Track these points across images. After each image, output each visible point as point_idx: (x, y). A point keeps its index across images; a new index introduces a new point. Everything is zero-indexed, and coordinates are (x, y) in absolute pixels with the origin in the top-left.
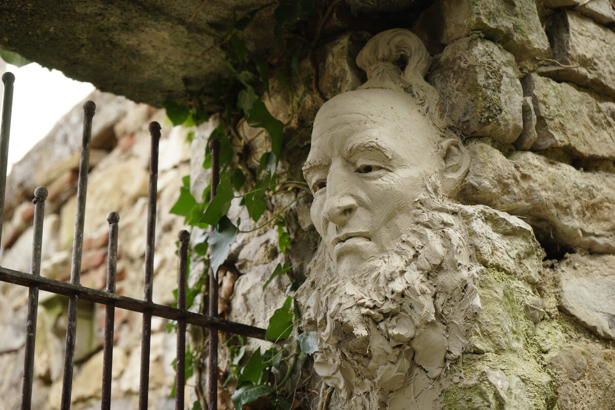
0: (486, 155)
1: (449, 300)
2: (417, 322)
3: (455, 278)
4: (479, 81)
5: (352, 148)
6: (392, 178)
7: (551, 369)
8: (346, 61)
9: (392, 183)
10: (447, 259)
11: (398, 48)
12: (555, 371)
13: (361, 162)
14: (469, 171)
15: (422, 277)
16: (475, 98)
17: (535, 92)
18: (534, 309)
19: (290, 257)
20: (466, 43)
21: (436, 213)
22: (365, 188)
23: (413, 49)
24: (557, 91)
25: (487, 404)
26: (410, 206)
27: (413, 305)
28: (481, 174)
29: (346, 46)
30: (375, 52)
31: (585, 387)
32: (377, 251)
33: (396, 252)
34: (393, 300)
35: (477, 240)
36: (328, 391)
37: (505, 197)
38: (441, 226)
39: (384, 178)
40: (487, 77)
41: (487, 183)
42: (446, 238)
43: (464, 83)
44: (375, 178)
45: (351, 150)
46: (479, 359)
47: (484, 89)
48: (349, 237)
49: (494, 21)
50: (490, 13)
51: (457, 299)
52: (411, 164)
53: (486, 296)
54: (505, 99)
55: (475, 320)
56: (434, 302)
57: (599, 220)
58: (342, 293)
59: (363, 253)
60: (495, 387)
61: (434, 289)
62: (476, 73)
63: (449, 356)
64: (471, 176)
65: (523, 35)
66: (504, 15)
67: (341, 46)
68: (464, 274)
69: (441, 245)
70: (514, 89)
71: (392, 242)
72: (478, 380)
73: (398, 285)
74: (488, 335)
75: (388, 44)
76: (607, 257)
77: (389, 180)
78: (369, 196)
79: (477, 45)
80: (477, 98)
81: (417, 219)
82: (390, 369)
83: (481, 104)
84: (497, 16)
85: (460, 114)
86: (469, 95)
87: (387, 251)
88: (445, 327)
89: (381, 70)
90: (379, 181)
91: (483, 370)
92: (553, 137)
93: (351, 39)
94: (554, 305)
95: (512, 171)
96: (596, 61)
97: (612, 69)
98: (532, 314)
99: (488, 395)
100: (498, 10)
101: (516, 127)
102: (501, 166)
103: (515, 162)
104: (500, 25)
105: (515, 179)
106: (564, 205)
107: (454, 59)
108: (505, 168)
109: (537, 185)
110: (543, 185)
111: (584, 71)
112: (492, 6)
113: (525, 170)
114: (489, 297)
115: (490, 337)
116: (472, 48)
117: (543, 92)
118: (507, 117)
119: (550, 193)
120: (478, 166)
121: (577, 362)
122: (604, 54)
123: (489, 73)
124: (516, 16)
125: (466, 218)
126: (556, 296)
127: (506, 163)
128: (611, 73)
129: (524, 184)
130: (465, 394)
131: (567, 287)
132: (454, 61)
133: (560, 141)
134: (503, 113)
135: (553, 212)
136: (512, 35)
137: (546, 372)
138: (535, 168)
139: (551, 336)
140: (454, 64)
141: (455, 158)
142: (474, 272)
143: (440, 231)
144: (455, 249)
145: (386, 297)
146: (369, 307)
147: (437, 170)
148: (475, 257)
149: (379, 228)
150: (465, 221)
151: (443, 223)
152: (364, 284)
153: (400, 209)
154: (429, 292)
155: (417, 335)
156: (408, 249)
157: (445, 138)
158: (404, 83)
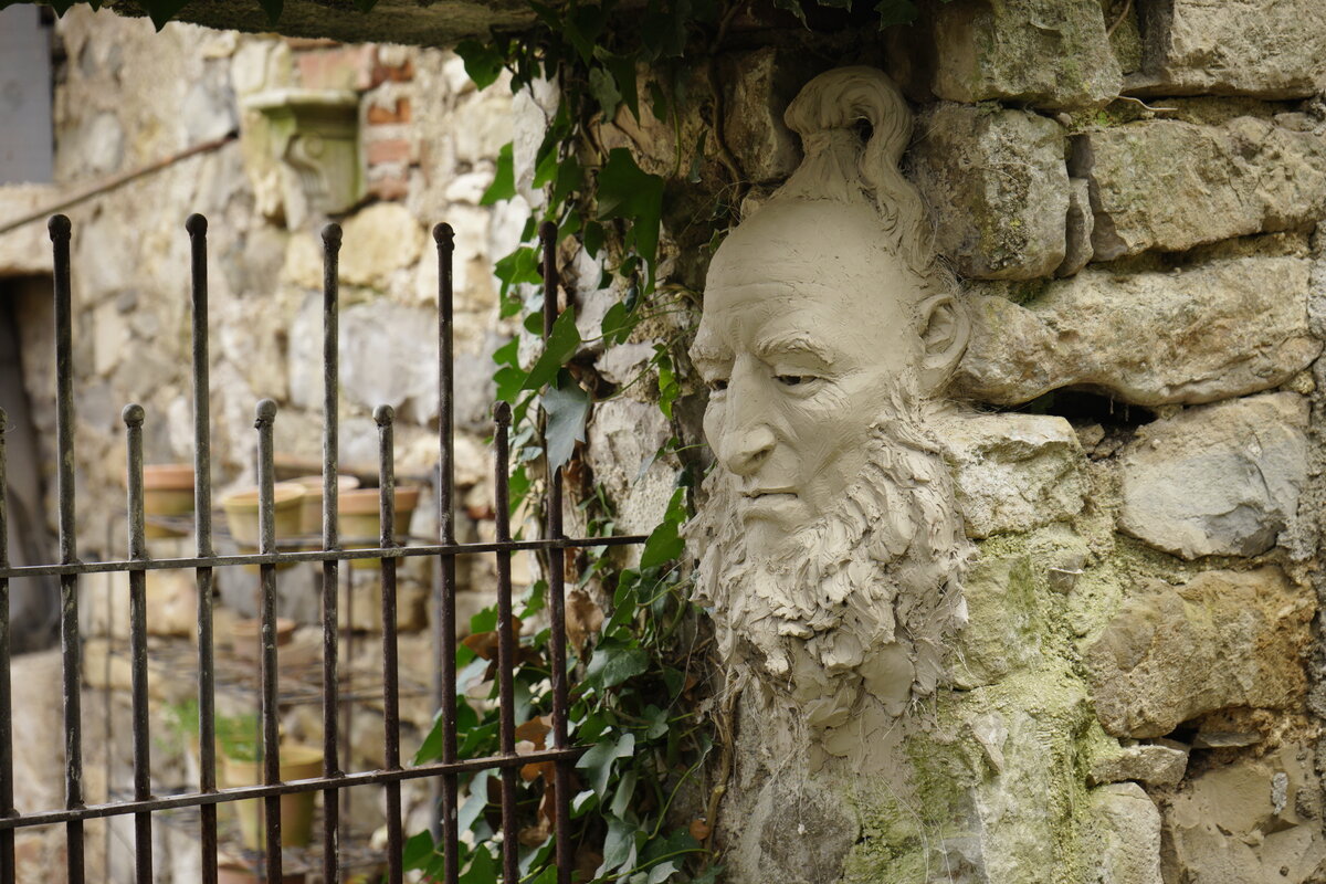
0: (997, 319)
1: (917, 606)
2: (867, 646)
3: (929, 573)
4: (987, 198)
5: (767, 346)
6: (832, 397)
7: (1089, 664)
8: (767, 110)
9: (833, 407)
10: (916, 543)
11: (855, 106)
12: (1096, 666)
13: (783, 370)
15: (876, 572)
16: (981, 224)
17: (1095, 172)
18: (1065, 574)
19: (678, 421)
20: (969, 121)
21: (903, 450)
22: (790, 414)
23: (881, 113)
24: (1137, 153)
25: (970, 773)
26: (863, 436)
27: (860, 618)
28: (986, 355)
29: (768, 77)
30: (815, 114)
31: (1148, 673)
32: (808, 516)
33: (838, 516)
34: (829, 612)
35: (966, 506)
37: (1029, 383)
38: (910, 483)
39: (818, 396)
40: (1002, 192)
41: (996, 371)
42: (915, 506)
43: (964, 195)
44: (804, 397)
45: (765, 349)
46: (962, 700)
47: (995, 212)
48: (760, 494)
49: (1020, 78)
50: (1013, 68)
51: (931, 605)
52: (866, 364)
53: (978, 596)
54: (1035, 216)
55: (958, 641)
56: (894, 609)
57: (1203, 353)
58: (750, 591)
59: (784, 522)
60: (984, 747)
61: (895, 590)
62: (985, 182)
63: (915, 687)
64: (970, 358)
65: (1074, 88)
66: (1040, 58)
67: (761, 75)
68: (944, 565)
69: (908, 520)
70: (1053, 187)
71: (831, 498)
72: (958, 736)
73: (837, 589)
74: (975, 661)
75: (838, 100)
76: (1211, 412)
77: (827, 401)
78: (795, 427)
79: (987, 130)
80: (984, 225)
81: (873, 457)
82: (825, 705)
83: (990, 237)
84: (1026, 67)
85: (957, 243)
86: (972, 218)
88: (911, 646)
89: (826, 146)
90: (811, 404)
91: (967, 722)
92: (1123, 242)
93: (775, 62)
94: (1107, 533)
95: (1041, 338)
96: (1224, 50)
97: (1254, 53)
98: (1061, 583)
99: (972, 759)
100: (1029, 56)
101: (1053, 258)
102: (1022, 336)
103: (1052, 314)
104: (1031, 82)
105: (1047, 348)
106: (1137, 359)
107: (948, 143)
108: (1029, 337)
109: (1086, 345)
110: (1099, 340)
111: (1198, 77)
112: (1018, 54)
113: (1067, 322)
114: (984, 595)
115: (981, 663)
116: (979, 134)
117: (1109, 166)
118: (1036, 248)
119: (1110, 349)
120: (983, 340)
121: (1136, 637)
122: (1239, 31)
123: (1005, 184)
124: (1063, 54)
125: (952, 464)
126: (1114, 513)
127: (1031, 327)
128: (1251, 62)
129: (1063, 350)
130: (938, 752)
131: (1132, 491)
132: (949, 147)
133: (1137, 245)
134: (1029, 244)
135: (1117, 375)
136: (1053, 94)
137: (1078, 674)
138: (1085, 313)
139: (1094, 603)
140: (949, 153)
141: (943, 327)
142: (959, 560)
143: (908, 492)
144: (929, 527)
145: (818, 605)
146: (791, 620)
147: (911, 359)
148: (963, 532)
149: (810, 481)
150: (950, 469)
151: (912, 478)
152: (785, 575)
153: (845, 447)
154: (886, 595)
155: (866, 661)
156: (857, 516)
157: (929, 290)
158: (861, 177)
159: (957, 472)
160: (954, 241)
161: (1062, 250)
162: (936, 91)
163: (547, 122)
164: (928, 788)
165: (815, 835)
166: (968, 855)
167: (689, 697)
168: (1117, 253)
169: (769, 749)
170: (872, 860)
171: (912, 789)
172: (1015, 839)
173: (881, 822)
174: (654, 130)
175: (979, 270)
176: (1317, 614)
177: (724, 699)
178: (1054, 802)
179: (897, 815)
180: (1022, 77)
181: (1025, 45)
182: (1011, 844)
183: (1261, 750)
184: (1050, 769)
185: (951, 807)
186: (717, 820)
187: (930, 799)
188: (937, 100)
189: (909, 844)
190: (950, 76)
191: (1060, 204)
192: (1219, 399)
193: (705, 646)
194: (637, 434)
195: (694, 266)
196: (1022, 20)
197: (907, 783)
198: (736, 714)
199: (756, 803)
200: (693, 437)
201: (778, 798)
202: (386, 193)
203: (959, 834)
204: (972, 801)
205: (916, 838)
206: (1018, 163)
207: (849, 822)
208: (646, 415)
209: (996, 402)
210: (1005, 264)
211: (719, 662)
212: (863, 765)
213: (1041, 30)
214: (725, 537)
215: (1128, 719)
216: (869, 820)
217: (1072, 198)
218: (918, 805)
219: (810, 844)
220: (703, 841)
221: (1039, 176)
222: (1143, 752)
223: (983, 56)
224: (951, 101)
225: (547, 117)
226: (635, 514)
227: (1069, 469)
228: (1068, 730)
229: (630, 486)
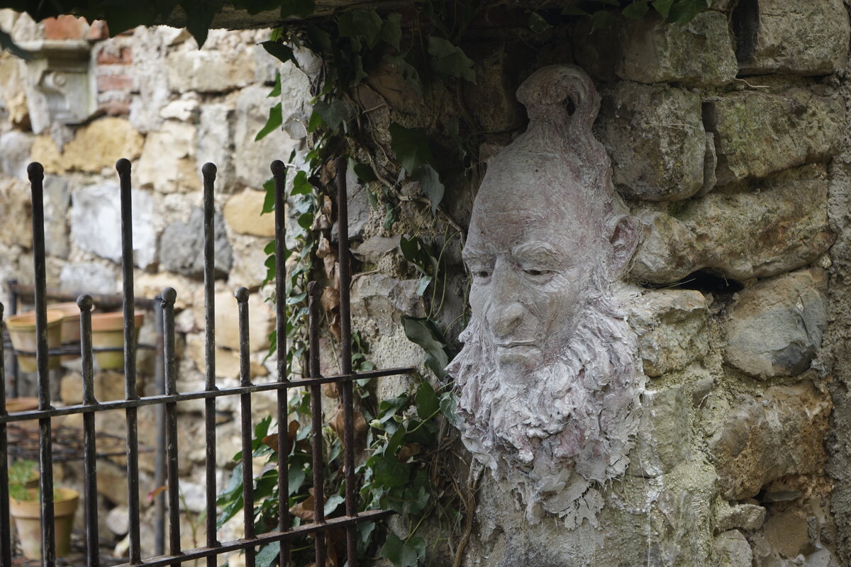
1: (613, 418)
3: (622, 397)
4: (661, 148)
5: (520, 251)
6: (561, 284)
7: (715, 454)
9: (562, 290)
10: (614, 378)
12: (719, 455)
13: (530, 266)
15: (588, 396)
16: (655, 165)
17: (718, 128)
20: (647, 96)
21: (604, 317)
24: (740, 114)
25: (656, 533)
28: (656, 251)
29: (501, 61)
31: (746, 458)
32: (543, 359)
33: (562, 360)
34: (559, 421)
37: (680, 270)
38: (611, 340)
39: (552, 283)
40: (671, 143)
42: (613, 354)
43: (644, 145)
44: (543, 284)
45: (518, 253)
47: (666, 157)
49: (682, 68)
50: (678, 60)
52: (580, 261)
54: (688, 159)
56: (599, 420)
57: (772, 245)
60: (665, 516)
61: (600, 408)
62: (659, 136)
65: (712, 73)
66: (693, 54)
67: (495, 60)
68: (632, 392)
69: (608, 363)
70: (696, 139)
71: (557, 348)
72: (648, 508)
73: (564, 407)
74: (658, 458)
76: (775, 283)
77: (558, 286)
79: (661, 102)
80: (657, 165)
81: (584, 321)
83: (662, 174)
84: (685, 60)
86: (648, 160)
88: (608, 442)
90: (547, 288)
91: (654, 499)
92: (733, 173)
93: (505, 51)
94: (719, 366)
95: (689, 240)
96: (785, 44)
97: (801, 46)
98: (699, 401)
99: (658, 524)
100: (687, 53)
101: (697, 186)
102: (677, 238)
103: (693, 223)
104: (688, 71)
105: (691, 246)
106: (739, 251)
107: (632, 110)
108: (682, 240)
109: (713, 242)
110: (720, 239)
111: (770, 63)
112: (681, 51)
113: (702, 228)
114: (662, 414)
115: (661, 459)
116: (655, 105)
117: (727, 123)
118: (688, 180)
119: (725, 245)
121: (740, 434)
122: (794, 31)
123: (673, 139)
124: (706, 51)
126: (722, 351)
127: (682, 233)
128: (799, 52)
129: (699, 247)
130: (633, 519)
131: (734, 337)
132: (633, 113)
133: (740, 175)
134: (685, 177)
135: (727, 261)
136: (700, 77)
137: (710, 461)
138: (712, 221)
139: (716, 413)
140: (632, 116)
141: (623, 236)
142: (641, 389)
143: (608, 345)
145: (552, 417)
146: (535, 427)
149: (546, 337)
151: (612, 336)
154: (595, 411)
156: (575, 360)
160: (633, 175)
161: (702, 181)
162: (619, 74)
163: (311, 83)
168: (727, 181)
176: (832, 411)
177: (469, 481)
178: (701, 548)
180: (683, 67)
181: (685, 45)
183: (801, 502)
184: (699, 527)
185: (640, 555)
186: (462, 562)
187: (625, 550)
188: (618, 79)
190: (633, 64)
191: (701, 150)
192: (779, 274)
194: (389, 298)
196: (683, 28)
198: (477, 491)
199: (491, 551)
202: (111, 111)
204: (657, 552)
206: (679, 124)
208: (398, 286)
209: (658, 282)
210: (670, 191)
213: (694, 34)
214: (481, 372)
215: (735, 488)
217: (707, 146)
221: (690, 132)
222: (742, 509)
223: (661, 52)
224: (632, 81)
225: (310, 78)
226: (384, 352)
227: (704, 326)
228: (708, 500)
229: (381, 333)
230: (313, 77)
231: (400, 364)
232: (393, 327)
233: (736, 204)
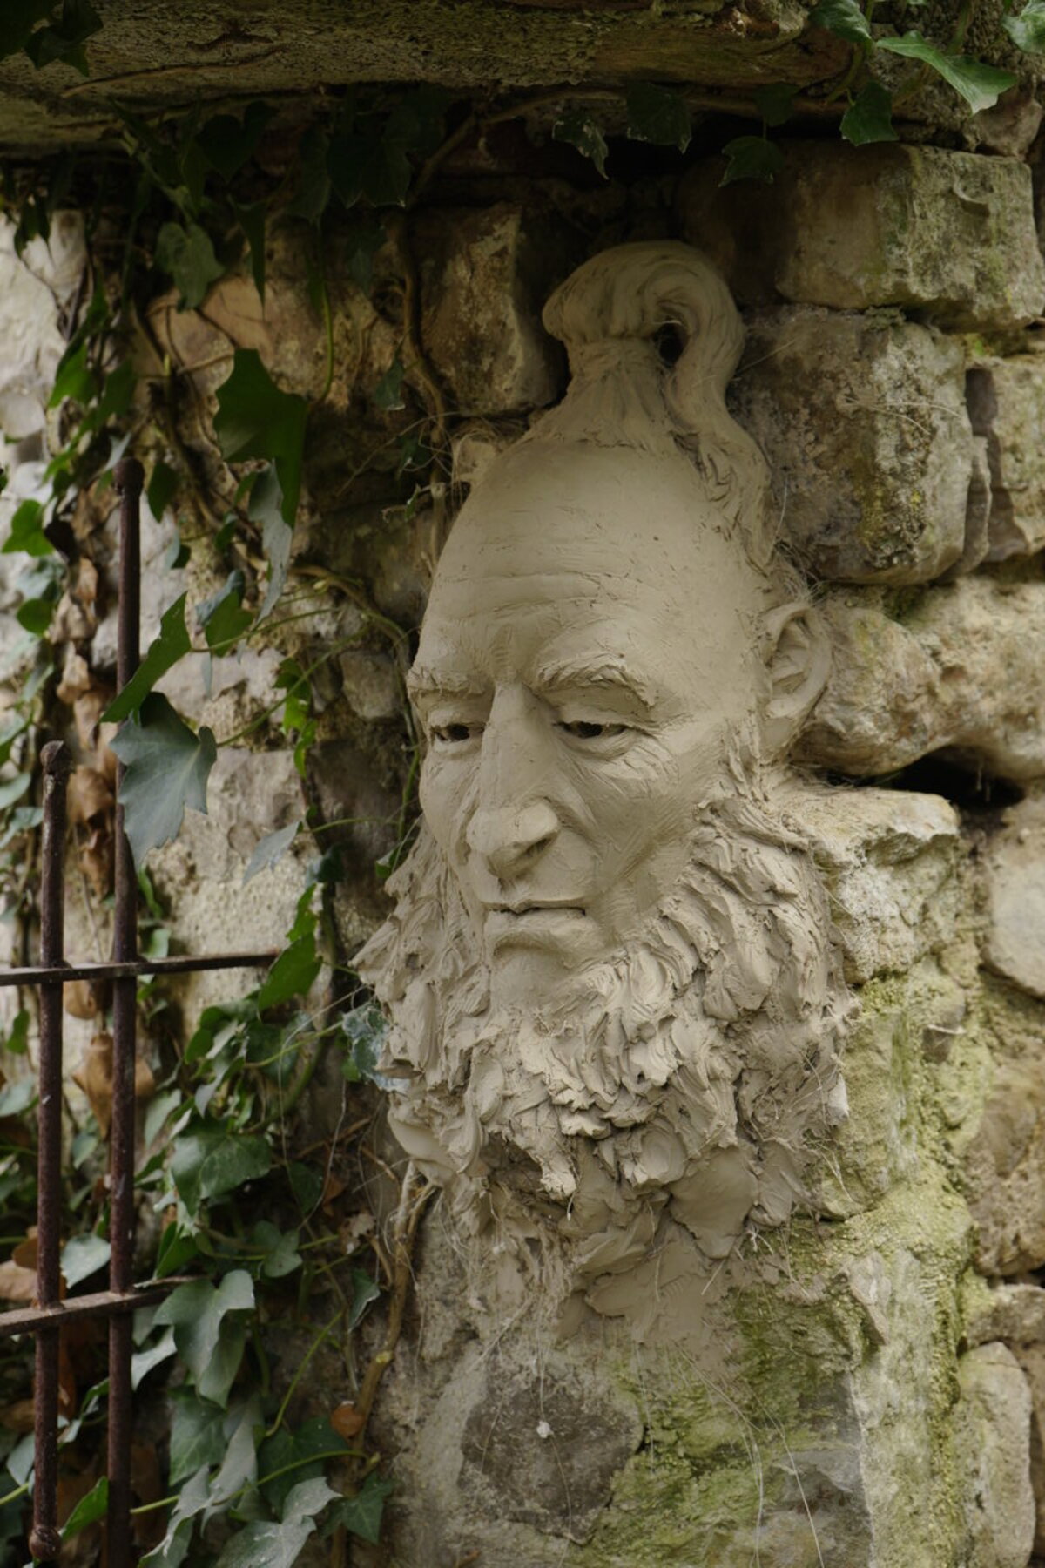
0: (872, 644)
1: (771, 1089)
3: (794, 1039)
4: (879, 458)
5: (557, 674)
6: (652, 760)
7: (965, 1169)
8: (510, 301)
9: (653, 775)
10: (777, 991)
11: (662, 302)
12: (973, 1171)
13: (577, 713)
14: (826, 688)
15: (714, 1037)
16: (864, 498)
17: (997, 427)
18: (943, 1035)
19: (317, 780)
20: (853, 337)
21: (752, 846)
22: (583, 782)
23: (705, 316)
25: (844, 1351)
26: (689, 821)
27: (688, 1108)
28: (854, 699)
29: (511, 250)
30: (601, 312)
31: (1027, 1178)
32: (601, 944)
33: (647, 945)
34: (642, 1098)
35: (850, 933)
36: (424, 1193)
37: (904, 743)
38: (768, 898)
39: (631, 756)
40: (903, 449)
41: (867, 725)
42: (776, 932)
43: (839, 451)
44: (606, 758)
45: (553, 679)
46: (832, 1236)
47: (890, 480)
48: (531, 908)
49: (934, 274)
50: (928, 257)
51: (791, 1088)
52: (698, 707)
53: (859, 1074)
54: (935, 488)
55: (831, 1144)
56: (736, 1094)
58: (511, 1062)
59: (566, 955)
60: (865, 1309)
61: (740, 1064)
62: (875, 432)
63: (756, 1214)
64: (830, 703)
65: (996, 296)
66: (959, 247)
67: (499, 246)
68: (816, 1026)
69: (765, 955)
70: (953, 446)
71: (636, 917)
72: (827, 1291)
73: (656, 1063)
74: (854, 1174)
75: (640, 292)
77: (644, 765)
78: (591, 805)
79: (884, 352)
80: (869, 498)
81: (700, 855)
82: (615, 1241)
83: (878, 518)
84: (942, 258)
85: (817, 524)
86: (848, 487)
87: (622, 943)
88: (756, 1149)
89: (613, 363)
90: (616, 769)
91: (841, 1270)
92: (1020, 534)
93: (521, 228)
94: (971, 970)
95: (926, 675)
98: (935, 1047)
99: (848, 1327)
100: (946, 241)
101: (950, 553)
102: (902, 670)
103: (933, 640)
104: (947, 284)
105: (931, 692)
106: (1025, 711)
107: (815, 370)
108: (912, 674)
109: (974, 687)
110: (989, 680)
112: (935, 235)
113: (952, 653)
114: (864, 1072)
115: (860, 1178)
116: (871, 358)
117: (1015, 419)
118: (933, 539)
119: (999, 695)
120: (850, 676)
121: (1017, 1126)
123: (908, 438)
124: (986, 242)
125: (827, 868)
126: (977, 938)
127: (913, 660)
129: (946, 694)
130: (791, 1316)
131: (1003, 906)
132: (816, 376)
133: (1037, 540)
134: (927, 531)
135: (999, 733)
136: (971, 302)
137: (955, 1185)
138: (974, 639)
139: (968, 1076)
140: (815, 385)
141: (794, 654)
142: (837, 1017)
143: (764, 911)
144: (800, 967)
145: (622, 1087)
146: (580, 1111)
147: (753, 703)
148: (841, 975)
149: (610, 890)
150: (823, 876)
151: (772, 889)
152: (565, 1038)
153: (663, 837)
154: (728, 1073)
155: (689, 1174)
156: (680, 947)
157: (772, 597)
158: (675, 418)
159: (835, 882)
160: (810, 522)
161: (959, 543)
162: (785, 287)
163: (59, 307)
164: (764, 1369)
165: (568, 1437)
166: (837, 1478)
167: (328, 1211)
168: (1009, 551)
169: (482, 1299)
170: (659, 1479)
171: (734, 1371)
172: (896, 1449)
173: (674, 1420)
174: (277, 327)
175: (850, 567)
177: (399, 1217)
178: (936, 1387)
179: (705, 1408)
180: (936, 275)
181: (943, 224)
182: (892, 1456)
184: (933, 1336)
185: (803, 1402)
186: (376, 1403)
187: (766, 1386)
188: (782, 300)
189: (723, 1455)
190: (821, 265)
191: (960, 472)
193: (356, 1132)
194: (226, 795)
195: (352, 539)
196: (942, 184)
197: (727, 1361)
198: (418, 1238)
199: (447, 1380)
200: (340, 805)
201: (495, 1380)
203: (817, 1444)
204: (845, 1393)
205: (737, 1446)
206: (923, 404)
207: (627, 1419)
208: (244, 767)
209: (853, 770)
210: (895, 560)
211: (381, 1157)
212: (651, 1330)
213: (963, 202)
214: (441, 971)
215: (1002, 1249)
216: (657, 1416)
217: (975, 466)
218: (744, 1395)
219: (555, 1452)
220: (351, 1438)
221: (943, 428)
222: (1014, 1296)
223: (893, 235)
224: (816, 305)
225: (56, 297)
226: (207, 917)
227: (949, 876)
228: (953, 1275)
229: (200, 873)
230: (65, 295)
231: (241, 947)
232: (229, 860)
233: (1023, 605)
